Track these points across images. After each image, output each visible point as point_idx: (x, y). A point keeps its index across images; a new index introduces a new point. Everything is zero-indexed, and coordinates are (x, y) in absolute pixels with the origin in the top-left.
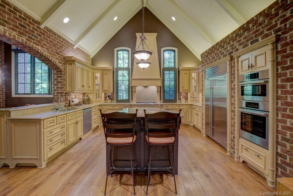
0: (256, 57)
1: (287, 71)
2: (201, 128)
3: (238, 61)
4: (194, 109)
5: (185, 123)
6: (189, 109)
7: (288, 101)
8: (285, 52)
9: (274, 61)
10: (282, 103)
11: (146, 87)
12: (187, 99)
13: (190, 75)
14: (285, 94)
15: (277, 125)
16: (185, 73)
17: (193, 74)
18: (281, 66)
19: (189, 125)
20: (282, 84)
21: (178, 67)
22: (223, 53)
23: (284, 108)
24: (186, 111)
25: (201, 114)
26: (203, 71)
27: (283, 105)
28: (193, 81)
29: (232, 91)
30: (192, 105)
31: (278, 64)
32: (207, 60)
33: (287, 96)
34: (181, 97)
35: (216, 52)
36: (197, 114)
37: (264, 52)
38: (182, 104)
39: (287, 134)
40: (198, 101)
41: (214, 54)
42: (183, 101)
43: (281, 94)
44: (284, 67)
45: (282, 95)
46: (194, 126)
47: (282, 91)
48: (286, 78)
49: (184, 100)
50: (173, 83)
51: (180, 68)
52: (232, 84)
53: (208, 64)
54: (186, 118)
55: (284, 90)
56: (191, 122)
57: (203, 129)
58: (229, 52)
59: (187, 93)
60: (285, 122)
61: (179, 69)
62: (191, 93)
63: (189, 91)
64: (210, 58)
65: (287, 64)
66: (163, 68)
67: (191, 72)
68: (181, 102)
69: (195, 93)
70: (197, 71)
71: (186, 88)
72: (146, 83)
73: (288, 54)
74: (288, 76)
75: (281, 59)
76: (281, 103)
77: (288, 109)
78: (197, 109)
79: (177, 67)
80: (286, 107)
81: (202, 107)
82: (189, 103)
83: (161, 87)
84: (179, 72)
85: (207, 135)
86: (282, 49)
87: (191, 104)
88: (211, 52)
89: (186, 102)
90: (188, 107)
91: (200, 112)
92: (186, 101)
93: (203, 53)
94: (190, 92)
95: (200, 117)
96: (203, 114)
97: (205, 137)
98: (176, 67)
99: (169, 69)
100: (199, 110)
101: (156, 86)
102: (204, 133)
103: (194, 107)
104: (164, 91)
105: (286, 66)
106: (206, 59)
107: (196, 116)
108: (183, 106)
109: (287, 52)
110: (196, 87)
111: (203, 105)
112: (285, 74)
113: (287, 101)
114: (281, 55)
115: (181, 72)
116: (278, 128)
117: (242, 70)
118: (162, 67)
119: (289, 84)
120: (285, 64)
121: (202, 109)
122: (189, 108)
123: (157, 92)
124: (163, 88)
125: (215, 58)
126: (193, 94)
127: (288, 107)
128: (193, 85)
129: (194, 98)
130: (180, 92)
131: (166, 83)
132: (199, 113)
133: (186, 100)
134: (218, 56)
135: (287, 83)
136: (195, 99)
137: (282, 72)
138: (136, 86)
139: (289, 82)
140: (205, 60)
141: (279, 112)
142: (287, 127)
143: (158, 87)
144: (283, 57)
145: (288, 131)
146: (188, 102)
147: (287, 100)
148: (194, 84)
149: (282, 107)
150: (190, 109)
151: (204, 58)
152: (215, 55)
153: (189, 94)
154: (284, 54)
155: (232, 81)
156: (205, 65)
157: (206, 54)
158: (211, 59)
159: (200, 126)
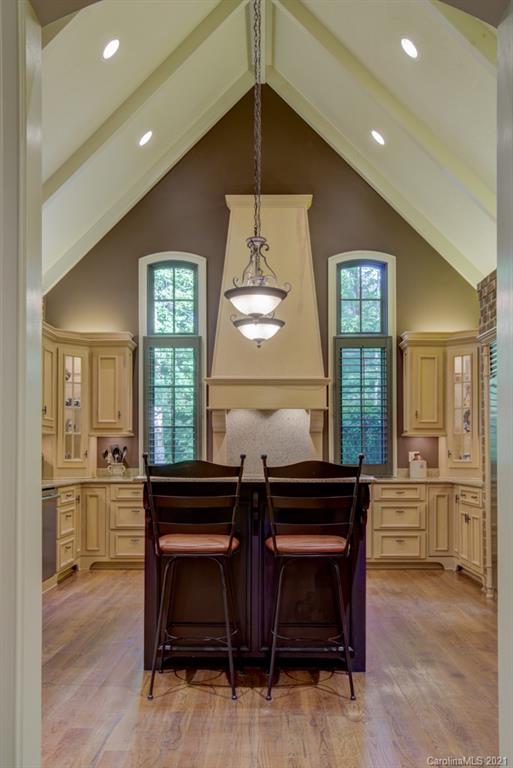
2: (482, 571)
4: (457, 498)
5: (423, 557)
6: (441, 500)
11: (266, 413)
12: (432, 462)
13: (445, 365)
16: (422, 358)
17: (458, 361)
21: (397, 332)
24: (427, 509)
25: (479, 515)
26: (485, 348)
28: (458, 388)
30: (452, 485)
34: (411, 455)
36: (467, 519)
38: (411, 480)
40: (476, 470)
42: (418, 471)
46: (459, 567)
49: (422, 467)
50: (374, 397)
51: (406, 337)
54: (427, 538)
56: (448, 553)
57: (485, 570)
59: (437, 438)
61: (400, 339)
62: (450, 436)
63: (443, 429)
66: (335, 339)
67: (450, 350)
68: (408, 476)
69: (467, 439)
70: (474, 347)
71: (430, 416)
72: (267, 397)
78: (469, 499)
79: (392, 332)
82: (444, 474)
83: (326, 413)
84: (401, 352)
87: (450, 481)
89: (428, 475)
90: (436, 492)
91: (477, 506)
92: (431, 470)
93: (485, 280)
94: (446, 436)
95: (477, 529)
98: (390, 334)
99: (362, 341)
100: (473, 501)
101: (307, 411)
102: (489, 584)
103: (458, 491)
104: (338, 429)
107: (465, 525)
108: (416, 489)
110: (467, 414)
115: (408, 352)
118: (332, 333)
122: (438, 496)
123: (313, 433)
124: (335, 417)
126: (458, 439)
128: (458, 404)
129: (460, 457)
130: (404, 434)
131: (350, 400)
132: (473, 514)
133: (429, 466)
136: (468, 459)
138: (228, 411)
140: (491, 307)
143: (313, 412)
146: (438, 475)
148: (464, 400)
150: (443, 502)
151: (487, 300)
153: (442, 442)
159: (477, 563)
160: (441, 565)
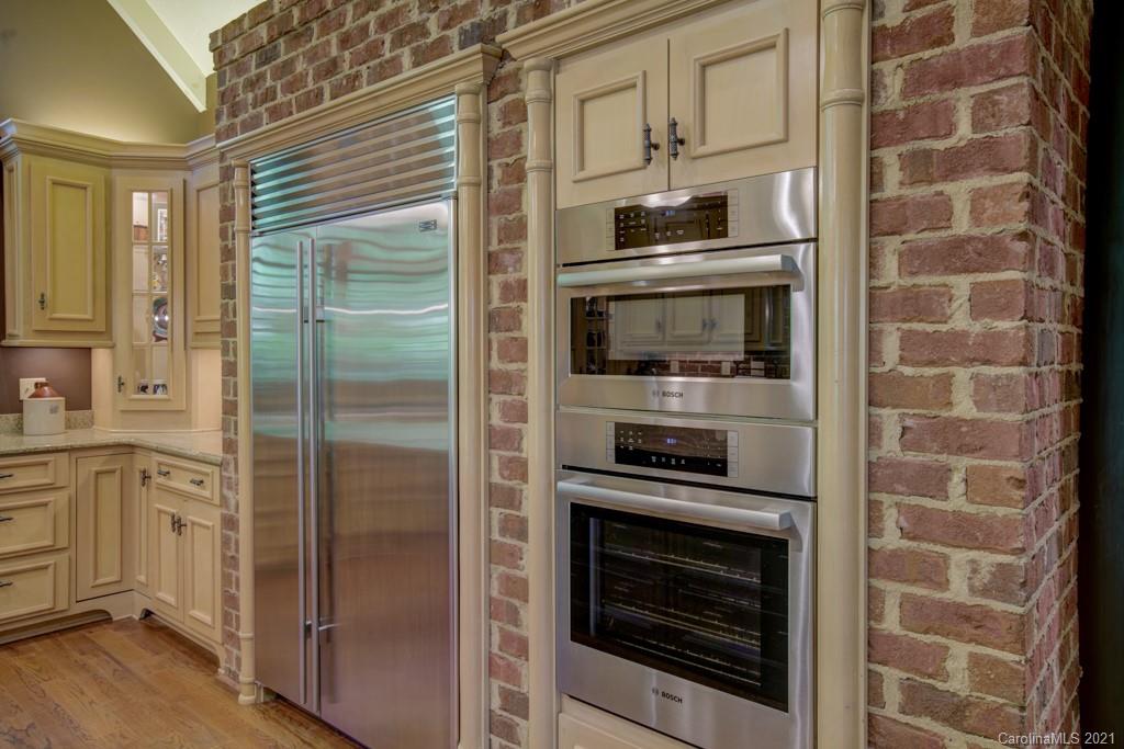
0: (704, 67)
1: (948, 188)
2: (218, 635)
3: (550, 100)
4: (145, 477)
5: (62, 605)
6: (105, 481)
7: (956, 412)
8: (939, 42)
9: (858, 102)
10: (905, 429)
12: (79, 398)
14: (931, 363)
15: (874, 599)
16: (55, 183)
17: (140, 203)
18: (903, 148)
19: (103, 619)
20: (908, 281)
22: (420, 30)
23: (925, 468)
24: (74, 505)
25: (213, 518)
26: (238, 174)
27: (918, 446)
28: (140, 257)
29: (493, 335)
30: (130, 448)
31: (880, 130)
32: (269, 83)
33: (950, 377)
34: (27, 385)
35: (349, 24)
36: (178, 525)
37: (781, 31)
38: (29, 443)
39: (950, 665)
40: (181, 415)
41: (334, 38)
42: (44, 422)
43: (902, 360)
44: (928, 154)
45: (908, 371)
46: (148, 614)
47: (907, 339)
48: (943, 242)
49: (54, 410)
51: (11, 130)
52: (488, 284)
53: (275, 113)
54: (73, 566)
55: (930, 328)
56: (121, 589)
57: (231, 638)
58: (467, 24)
59: (87, 352)
60: (934, 573)
62: (121, 347)
63: (106, 334)
64: (300, 67)
65: (948, 135)
67: (121, 178)
68: (19, 429)
69: (159, 355)
70: (174, 179)
71: (74, 306)
73: (958, 52)
74: (962, 225)
75: (904, 94)
76: (899, 430)
77: (957, 478)
78: (181, 483)
80: (943, 457)
81: (221, 465)
82: (106, 426)
85: (268, 691)
86: (918, 14)
87: (124, 440)
88: (304, 22)
89: (69, 425)
90: (93, 464)
91: (208, 502)
92: (78, 414)
93: (238, 22)
94: (112, 347)
95: (204, 551)
96: (230, 523)
97: (255, 705)
100: (194, 489)
102: (246, 675)
103: (142, 462)
105: (940, 145)
106: (261, 77)
107: (170, 535)
108: (45, 464)
109: (952, 38)
110: (159, 305)
111: (230, 446)
112: (940, 212)
113: (944, 414)
114: (906, 60)
116: (880, 618)
117: (582, 168)
119: (962, 284)
120: (936, 137)
121: (229, 484)
122: (98, 473)
125: (346, 69)
126: (139, 356)
127: (952, 460)
129: (144, 389)
132: (191, 515)
133: (69, 407)
134: (374, 50)
135: (952, 279)
136: (160, 395)
137: (908, 192)
139: (966, 270)
140: (252, 84)
141: (884, 497)
142: (944, 606)
144: (918, 80)
145: (959, 636)
146: (90, 423)
147: (949, 404)
148: (151, 277)
149: (911, 457)
150: (110, 486)
151: (240, 68)
152: (345, 42)
153: (101, 361)
154: (927, 54)
155: (490, 256)
156: (255, 122)
157: (263, 31)
158: (303, 77)
159: (208, 619)
160: (108, 614)
